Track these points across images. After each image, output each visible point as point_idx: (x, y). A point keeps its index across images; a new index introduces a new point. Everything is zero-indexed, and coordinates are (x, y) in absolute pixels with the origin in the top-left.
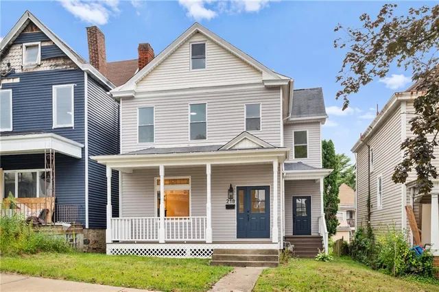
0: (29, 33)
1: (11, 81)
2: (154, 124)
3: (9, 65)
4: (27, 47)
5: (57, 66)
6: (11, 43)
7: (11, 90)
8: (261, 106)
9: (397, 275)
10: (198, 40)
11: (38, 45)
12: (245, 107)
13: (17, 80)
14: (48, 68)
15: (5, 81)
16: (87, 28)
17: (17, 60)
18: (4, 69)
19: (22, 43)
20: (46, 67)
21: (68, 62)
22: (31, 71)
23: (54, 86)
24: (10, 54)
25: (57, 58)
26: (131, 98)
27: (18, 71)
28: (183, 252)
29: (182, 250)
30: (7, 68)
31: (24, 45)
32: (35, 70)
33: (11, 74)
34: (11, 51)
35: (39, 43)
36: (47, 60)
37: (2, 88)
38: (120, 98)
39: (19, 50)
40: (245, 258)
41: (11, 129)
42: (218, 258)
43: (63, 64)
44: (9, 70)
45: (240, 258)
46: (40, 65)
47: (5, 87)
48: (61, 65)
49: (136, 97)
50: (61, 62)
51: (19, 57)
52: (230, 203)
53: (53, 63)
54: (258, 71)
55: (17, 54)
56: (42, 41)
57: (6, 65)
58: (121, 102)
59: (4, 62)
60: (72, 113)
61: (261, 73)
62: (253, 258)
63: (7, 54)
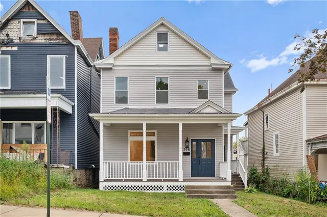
0: (26, 11)
1: (9, 49)
2: (128, 90)
3: (8, 35)
4: (24, 22)
5: (51, 40)
6: (11, 18)
7: (9, 56)
8: (209, 82)
9: (312, 203)
10: (162, 30)
11: (34, 22)
12: (197, 82)
13: (15, 48)
14: (43, 41)
15: (4, 48)
16: (70, 12)
17: (15, 32)
18: (3, 38)
19: (20, 19)
20: (41, 40)
21: (61, 38)
22: (28, 42)
23: (48, 56)
24: (9, 27)
25: (51, 34)
26: (110, 69)
27: (16, 41)
28: (161, 188)
29: (161, 186)
30: (6, 38)
31: (22, 20)
32: (31, 42)
33: (10, 43)
34: (10, 24)
35: (35, 20)
36: (42, 34)
37: (1, 54)
38: (100, 68)
39: (17, 24)
40: (211, 192)
41: (9, 88)
42: (191, 192)
43: (57, 39)
44: (8, 39)
45: (208, 192)
46: (36, 38)
47: (4, 53)
48: (55, 40)
49: (113, 68)
50: (55, 37)
51: (17, 30)
52: (186, 151)
53: (48, 38)
54: (206, 56)
55: (15, 27)
56: (38, 19)
57: (5, 35)
58: (101, 71)
59: (4, 32)
60: (64, 78)
61: (210, 58)
62: (217, 192)
63: (6, 26)
